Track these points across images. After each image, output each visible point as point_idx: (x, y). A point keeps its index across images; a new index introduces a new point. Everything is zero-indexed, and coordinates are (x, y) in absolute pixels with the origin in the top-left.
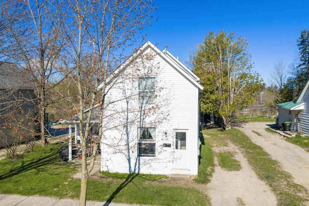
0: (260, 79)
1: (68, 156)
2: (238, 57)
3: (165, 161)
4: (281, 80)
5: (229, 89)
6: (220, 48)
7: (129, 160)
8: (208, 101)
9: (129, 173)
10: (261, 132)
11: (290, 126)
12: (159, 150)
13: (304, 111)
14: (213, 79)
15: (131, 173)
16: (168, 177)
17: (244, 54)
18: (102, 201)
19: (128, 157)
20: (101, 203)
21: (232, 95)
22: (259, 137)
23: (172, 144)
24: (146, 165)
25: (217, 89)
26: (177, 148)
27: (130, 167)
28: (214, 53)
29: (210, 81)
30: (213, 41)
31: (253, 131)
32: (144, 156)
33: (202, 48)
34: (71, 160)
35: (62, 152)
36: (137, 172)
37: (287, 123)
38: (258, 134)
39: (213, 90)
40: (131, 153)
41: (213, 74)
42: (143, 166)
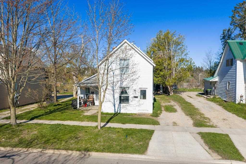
0: (192, 62)
1: (77, 105)
2: (179, 47)
3: (135, 105)
4: (210, 64)
5: (172, 68)
6: (166, 41)
7: (114, 106)
8: (158, 76)
9: (114, 112)
10: (193, 96)
11: (210, 92)
12: (131, 100)
13: (218, 82)
14: (162, 61)
15: (116, 113)
16: (137, 114)
17: (182, 45)
18: (104, 122)
19: (114, 104)
20: (103, 123)
21: (174, 73)
22: (191, 98)
23: (138, 96)
24: (124, 108)
25: (164, 68)
26: (141, 99)
27: (115, 109)
28: (163, 45)
29: (160, 63)
30: (162, 37)
31: (188, 96)
32: (123, 103)
33: (155, 41)
34: (79, 107)
35: (73, 103)
36: (119, 112)
37: (209, 90)
38: (191, 97)
39: (162, 69)
40: (115, 102)
41: (162, 59)
42: (122, 108)
